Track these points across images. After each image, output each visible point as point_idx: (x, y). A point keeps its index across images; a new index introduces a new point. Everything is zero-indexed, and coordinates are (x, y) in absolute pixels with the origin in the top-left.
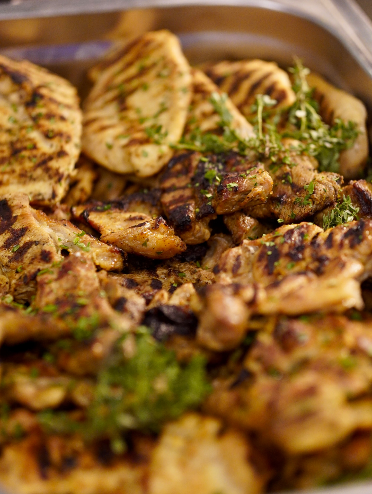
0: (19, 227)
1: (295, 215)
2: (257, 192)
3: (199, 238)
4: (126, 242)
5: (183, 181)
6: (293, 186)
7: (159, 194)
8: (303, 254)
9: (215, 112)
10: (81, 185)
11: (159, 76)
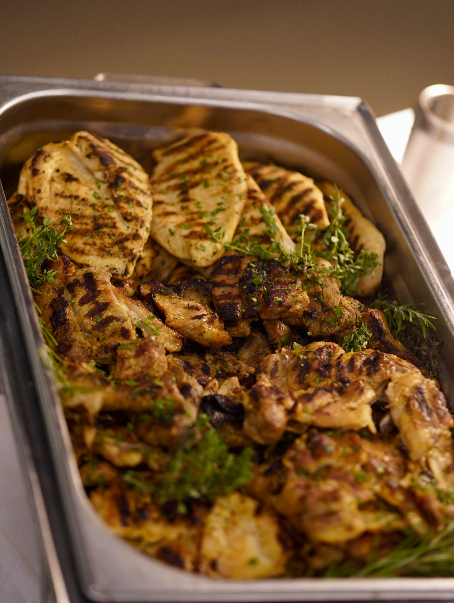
0: (102, 301)
1: (323, 333)
2: (296, 309)
3: (242, 333)
4: (187, 330)
5: (232, 279)
6: (323, 305)
7: (211, 286)
8: (329, 372)
9: (262, 220)
10: (143, 262)
11: (219, 176)
